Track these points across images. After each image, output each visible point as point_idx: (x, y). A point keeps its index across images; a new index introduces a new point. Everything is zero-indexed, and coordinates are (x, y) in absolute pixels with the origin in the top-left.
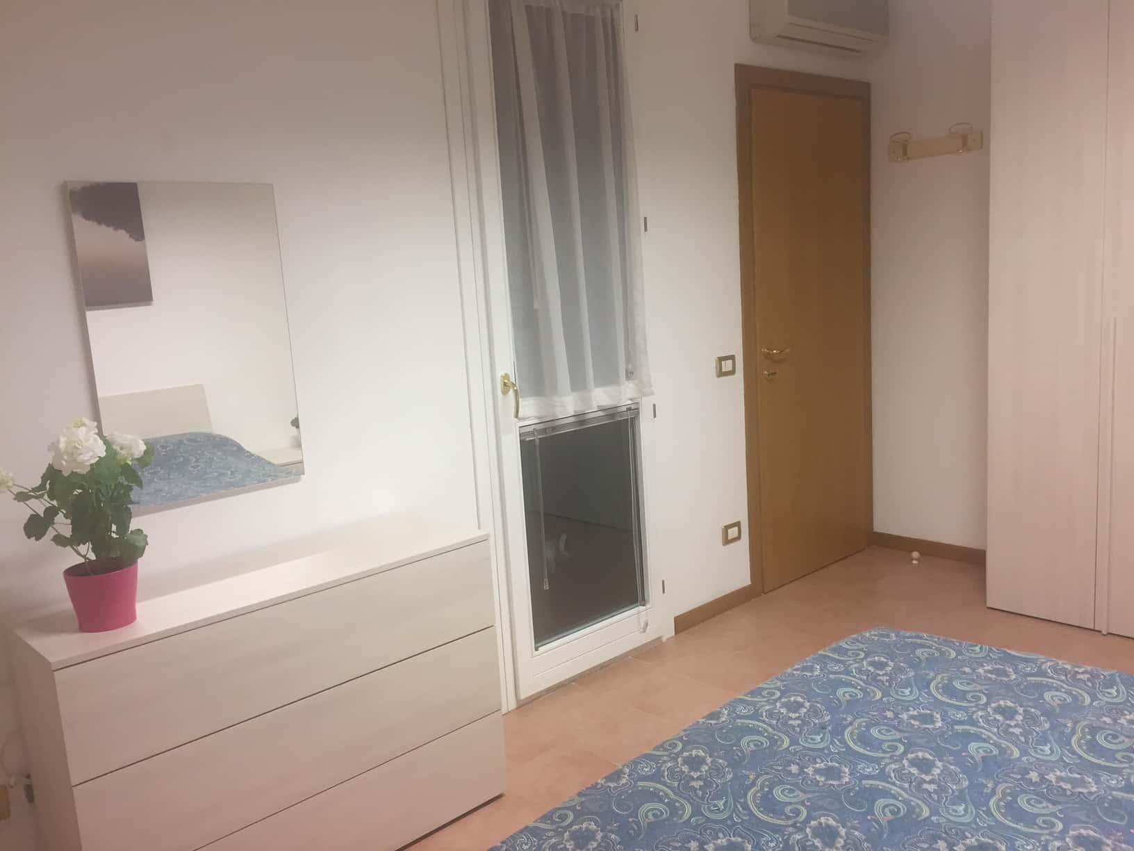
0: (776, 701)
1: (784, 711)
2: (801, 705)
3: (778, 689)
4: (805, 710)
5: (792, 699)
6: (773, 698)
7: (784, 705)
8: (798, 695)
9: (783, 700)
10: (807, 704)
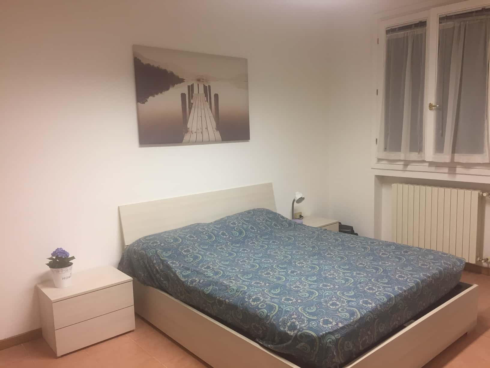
0: (341, 307)
1: (338, 303)
2: (331, 305)
3: (339, 312)
4: (330, 303)
5: (334, 307)
6: (342, 308)
7: (337, 305)
8: (332, 309)
9: (338, 307)
10: (329, 305)
